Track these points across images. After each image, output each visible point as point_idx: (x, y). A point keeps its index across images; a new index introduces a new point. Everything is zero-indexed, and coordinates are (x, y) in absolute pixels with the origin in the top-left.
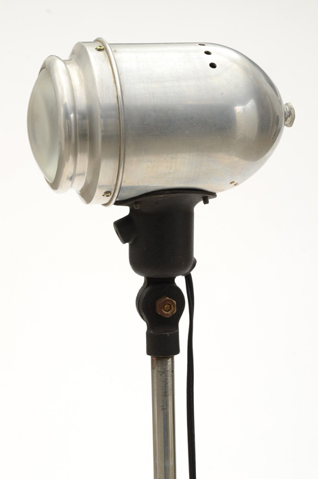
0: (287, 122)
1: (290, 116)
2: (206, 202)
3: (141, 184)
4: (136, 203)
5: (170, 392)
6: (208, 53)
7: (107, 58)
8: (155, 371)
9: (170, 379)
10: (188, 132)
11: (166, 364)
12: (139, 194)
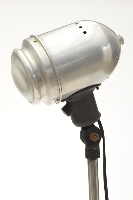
0: (121, 43)
1: (122, 40)
2: (98, 89)
3: (70, 92)
4: (69, 99)
5: (97, 175)
6: (81, 27)
7: (40, 45)
8: (90, 165)
9: (96, 168)
10: (83, 65)
11: (95, 162)
12: (70, 95)
